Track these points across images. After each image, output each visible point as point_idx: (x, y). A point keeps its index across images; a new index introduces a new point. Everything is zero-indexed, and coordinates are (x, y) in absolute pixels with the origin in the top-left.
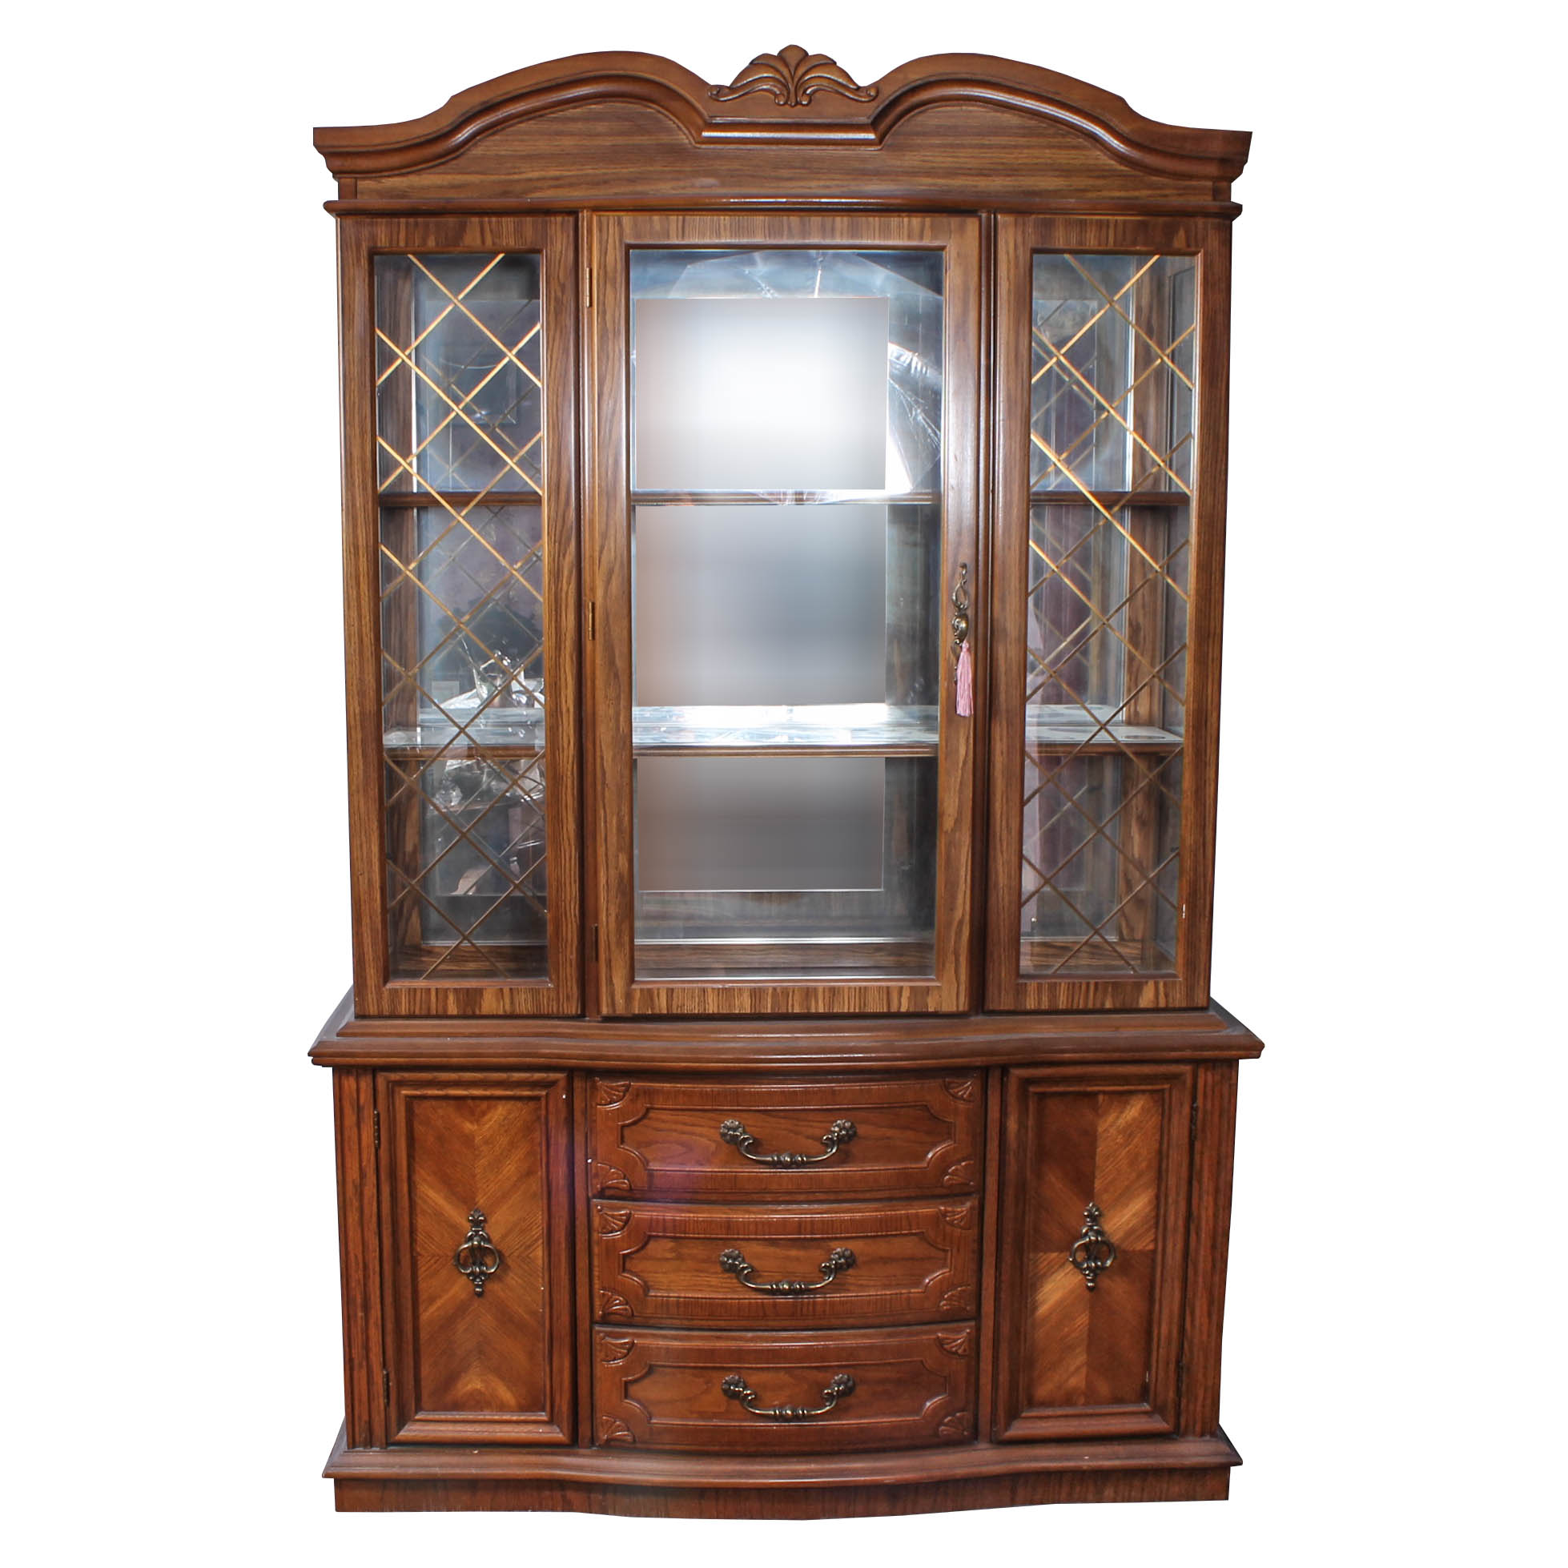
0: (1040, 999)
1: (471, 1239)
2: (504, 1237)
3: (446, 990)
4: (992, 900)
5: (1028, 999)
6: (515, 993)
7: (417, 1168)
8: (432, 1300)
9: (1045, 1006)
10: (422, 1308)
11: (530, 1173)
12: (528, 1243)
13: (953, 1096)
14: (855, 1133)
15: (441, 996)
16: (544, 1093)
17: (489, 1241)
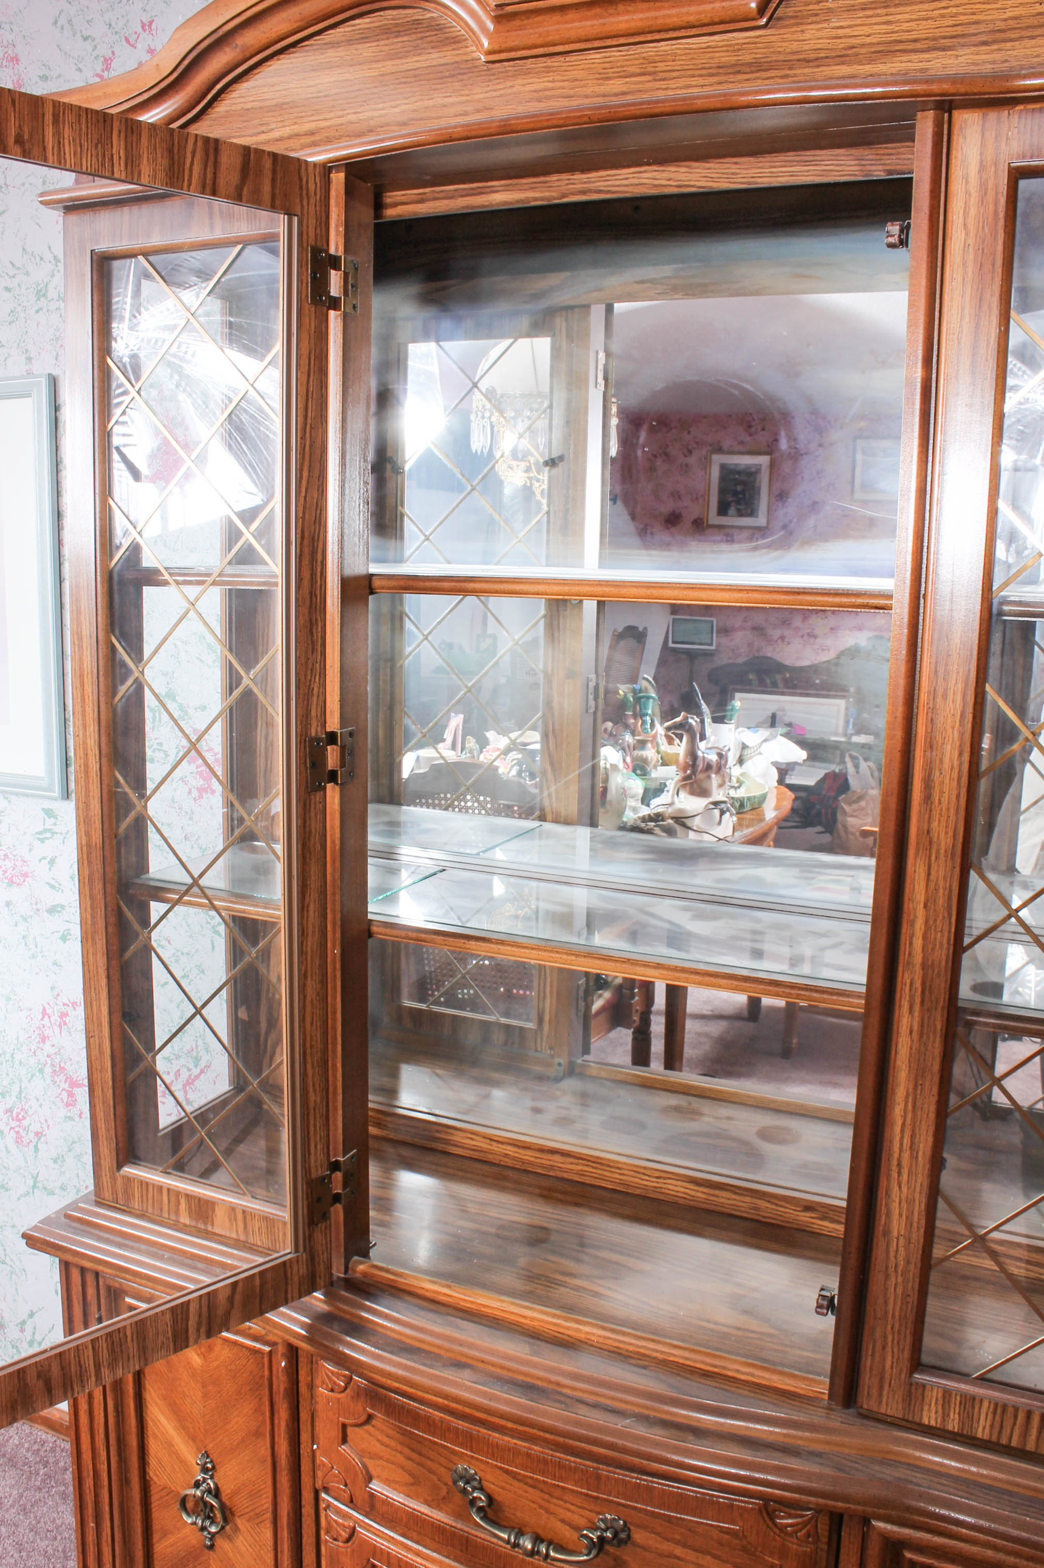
0: (945, 1415)
1: (197, 1485)
2: (235, 1493)
3: (178, 1193)
4: (879, 1252)
5: (926, 1408)
6: (249, 1218)
7: (148, 1386)
8: (165, 1534)
9: (953, 1424)
10: (156, 1537)
11: (258, 1434)
12: (257, 1511)
13: (781, 1530)
14: (629, 1537)
15: (173, 1199)
16: (267, 1349)
17: (217, 1494)
